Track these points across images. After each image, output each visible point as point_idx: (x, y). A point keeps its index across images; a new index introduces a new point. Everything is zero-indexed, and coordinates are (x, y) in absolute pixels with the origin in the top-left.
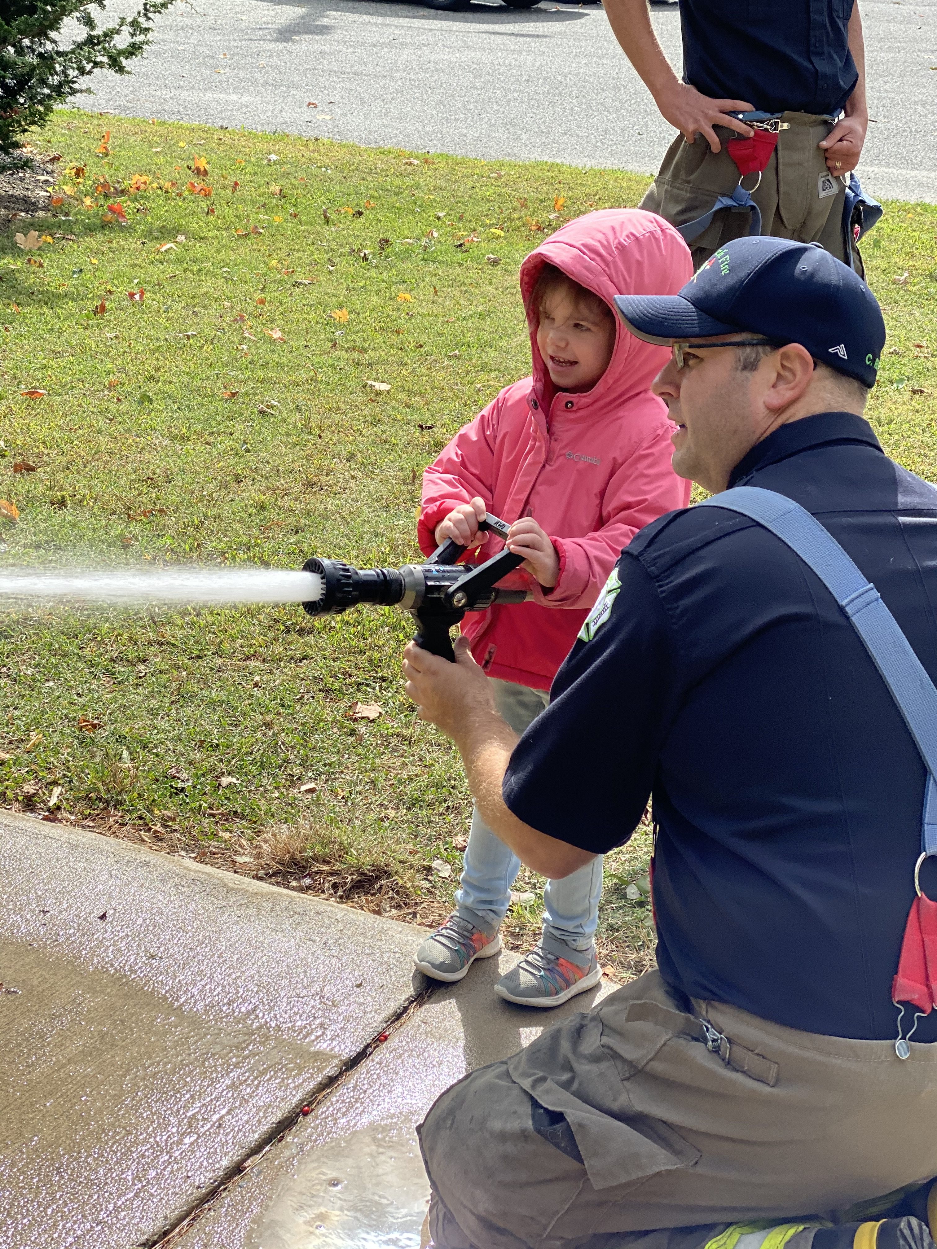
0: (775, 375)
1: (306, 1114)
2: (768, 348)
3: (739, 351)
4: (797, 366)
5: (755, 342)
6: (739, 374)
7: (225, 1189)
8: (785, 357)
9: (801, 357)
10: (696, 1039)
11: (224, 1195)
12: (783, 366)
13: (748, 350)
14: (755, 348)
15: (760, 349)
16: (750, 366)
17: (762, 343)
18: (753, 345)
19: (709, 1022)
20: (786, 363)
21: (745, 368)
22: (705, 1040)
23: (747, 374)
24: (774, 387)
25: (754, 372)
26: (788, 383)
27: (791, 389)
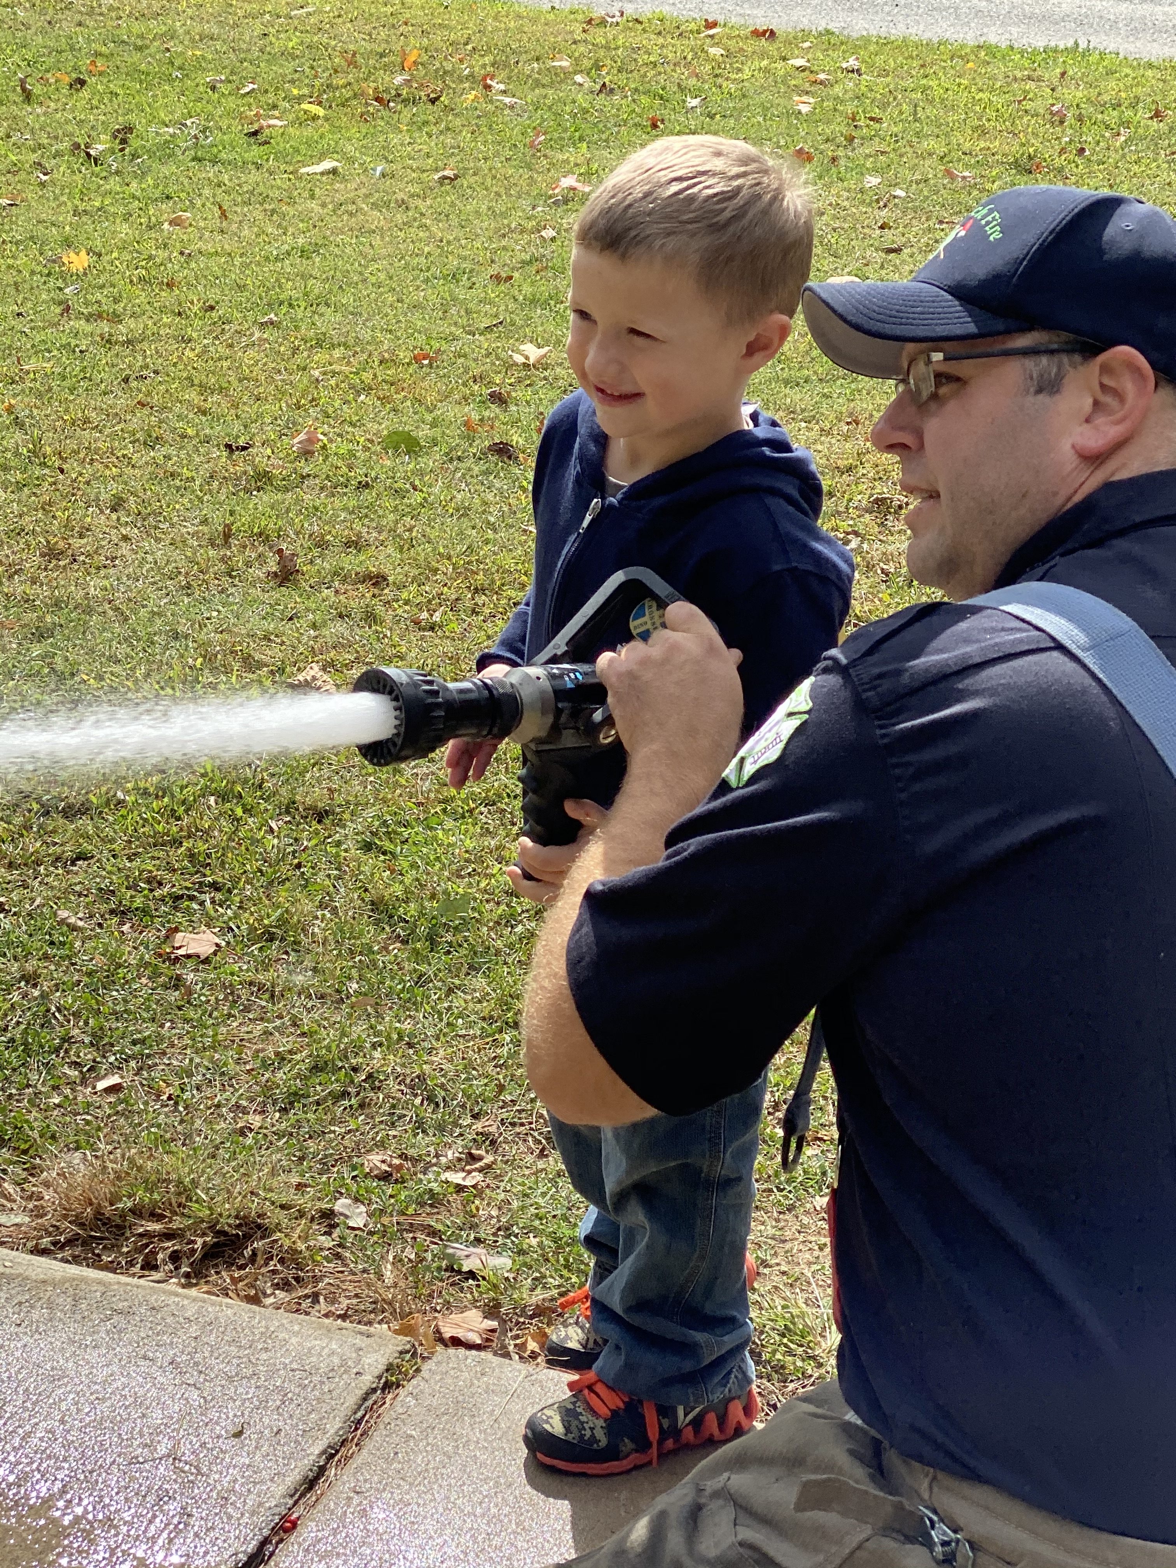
0: (1090, 401)
2: (1077, 358)
3: (1029, 363)
4: (1129, 386)
5: (1055, 346)
6: (1030, 400)
8: (1105, 369)
9: (1136, 370)
10: (910, 1539)
12: (1102, 386)
13: (1044, 360)
14: (1056, 358)
15: (1065, 359)
16: (1049, 386)
17: (1069, 349)
18: (1052, 352)
19: (935, 1512)
20: (1106, 381)
21: (1039, 391)
22: (929, 1544)
23: (1042, 399)
24: (1087, 421)
25: (1057, 397)
26: (1111, 413)
27: (1118, 422)
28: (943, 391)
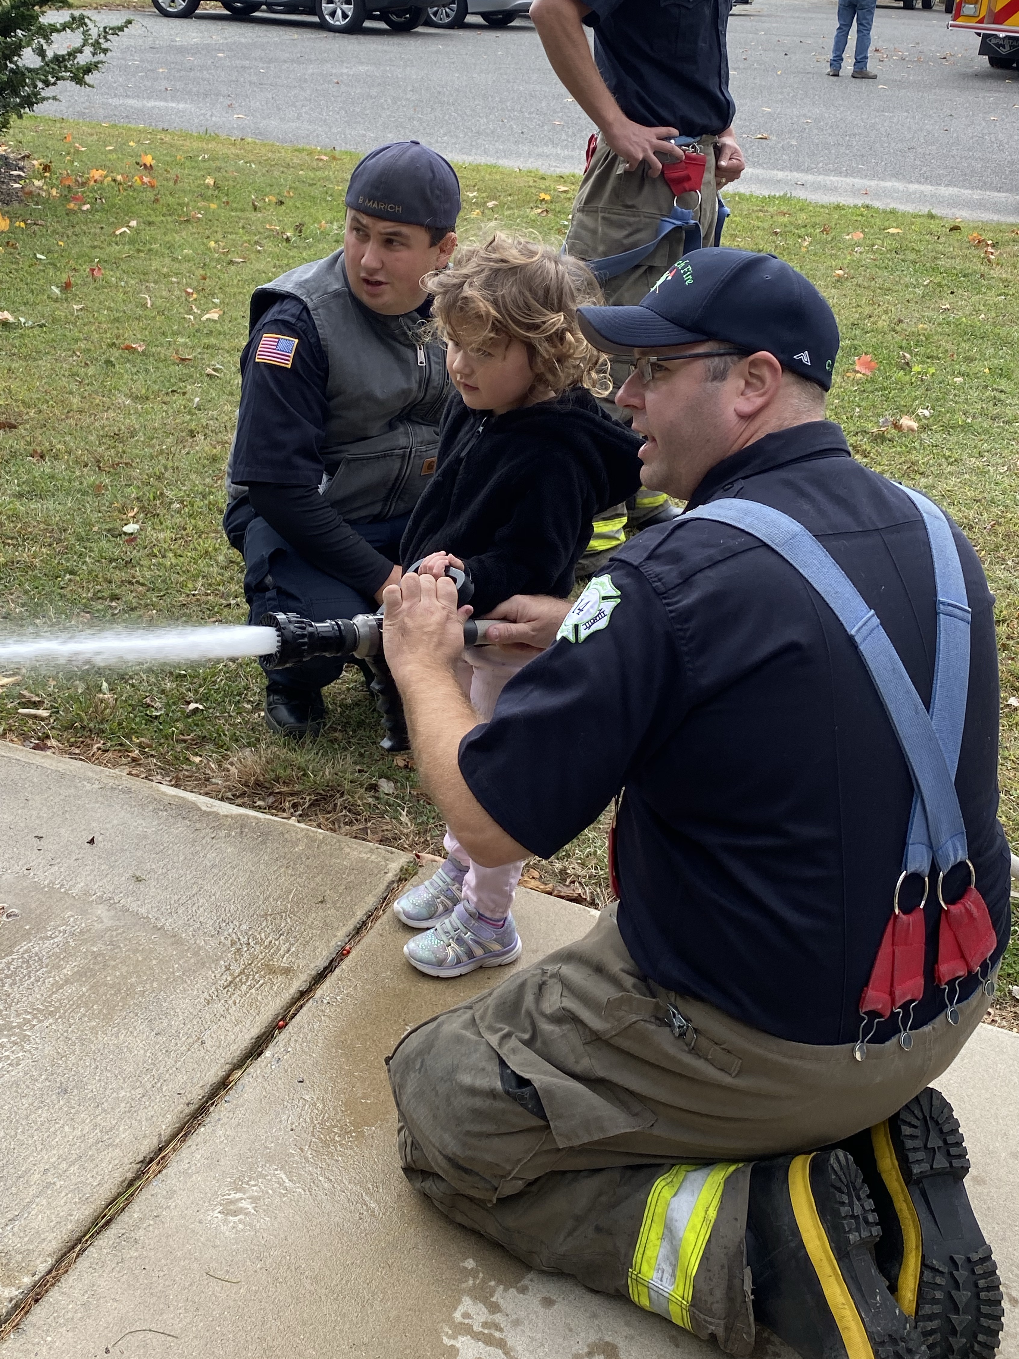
0: (743, 383)
3: (708, 362)
4: (766, 373)
6: (709, 384)
8: (752, 364)
9: (771, 365)
12: (751, 374)
13: (717, 359)
14: (723, 358)
17: (731, 353)
18: (721, 355)
20: (754, 371)
22: (671, 1025)
24: (743, 394)
25: (723, 383)
26: (757, 390)
27: (760, 396)
28: (658, 375)
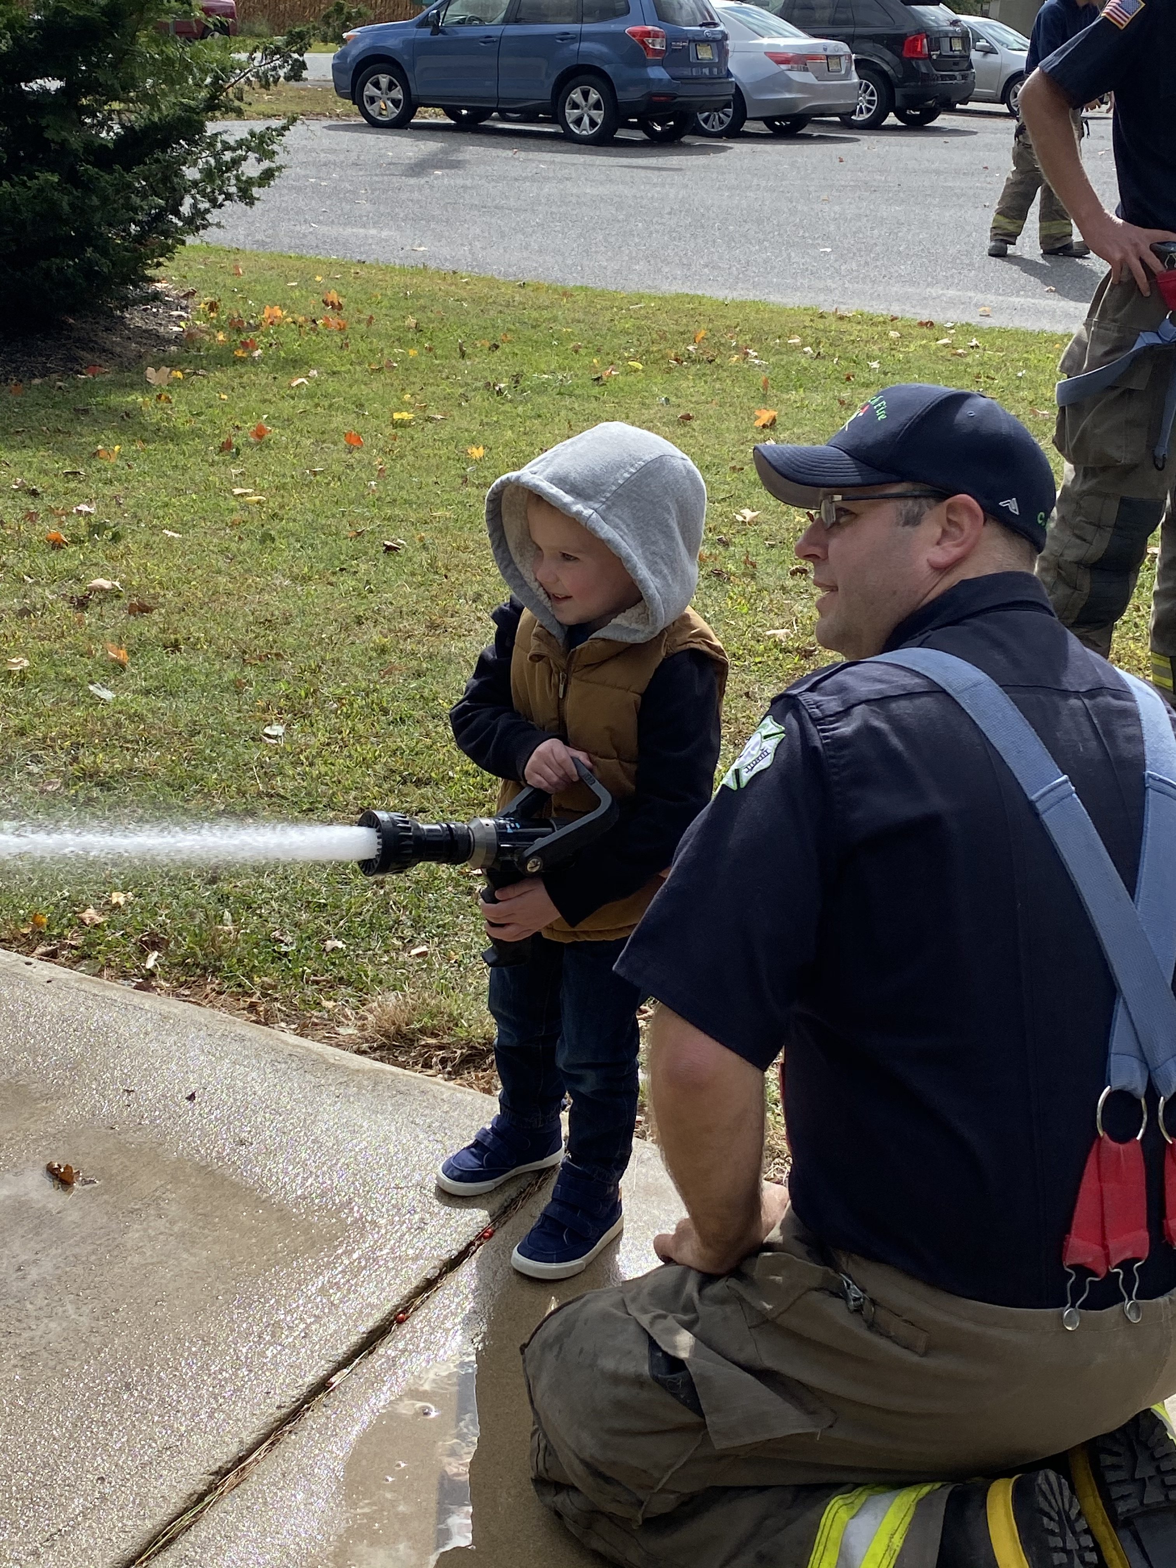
0: (940, 530)
1: (401, 1322)
2: (932, 501)
3: (900, 504)
4: (966, 522)
5: (917, 493)
6: (900, 529)
7: (308, 1409)
8: (951, 509)
9: (969, 510)
10: (835, 1295)
11: (307, 1415)
12: (949, 521)
13: (910, 502)
14: (918, 501)
15: (924, 502)
16: (913, 520)
17: (927, 495)
18: (916, 497)
19: (850, 1278)
20: (952, 517)
21: (906, 523)
22: (845, 1297)
23: (908, 529)
24: (938, 543)
25: (917, 528)
26: (955, 539)
27: (958, 546)
28: (843, 520)
